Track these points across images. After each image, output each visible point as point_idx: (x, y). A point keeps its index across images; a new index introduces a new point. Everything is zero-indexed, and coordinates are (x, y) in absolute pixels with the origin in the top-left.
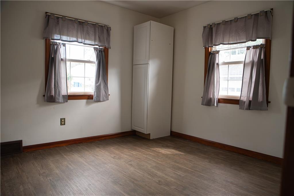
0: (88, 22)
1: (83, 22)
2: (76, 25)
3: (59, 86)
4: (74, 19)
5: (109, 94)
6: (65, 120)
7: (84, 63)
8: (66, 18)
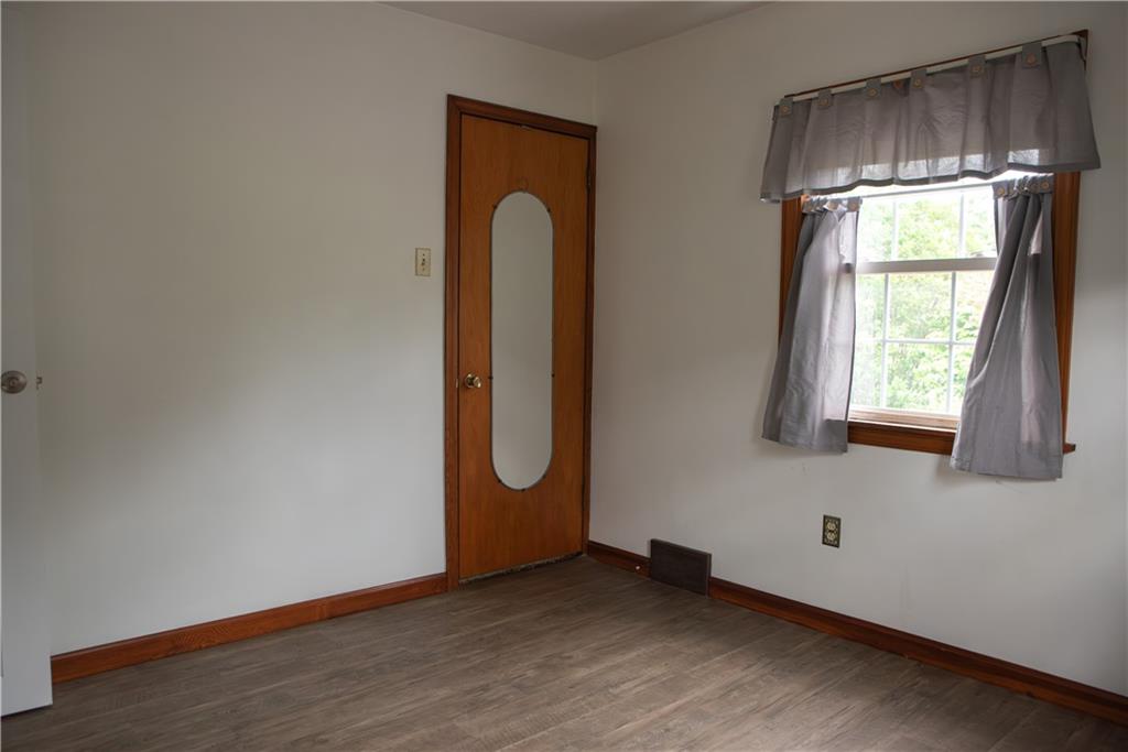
0: (929, 70)
1: (908, 80)
2: (871, 109)
3: (805, 381)
4: (863, 84)
5: (1069, 440)
6: (838, 526)
7: (950, 274)
8: (834, 91)
